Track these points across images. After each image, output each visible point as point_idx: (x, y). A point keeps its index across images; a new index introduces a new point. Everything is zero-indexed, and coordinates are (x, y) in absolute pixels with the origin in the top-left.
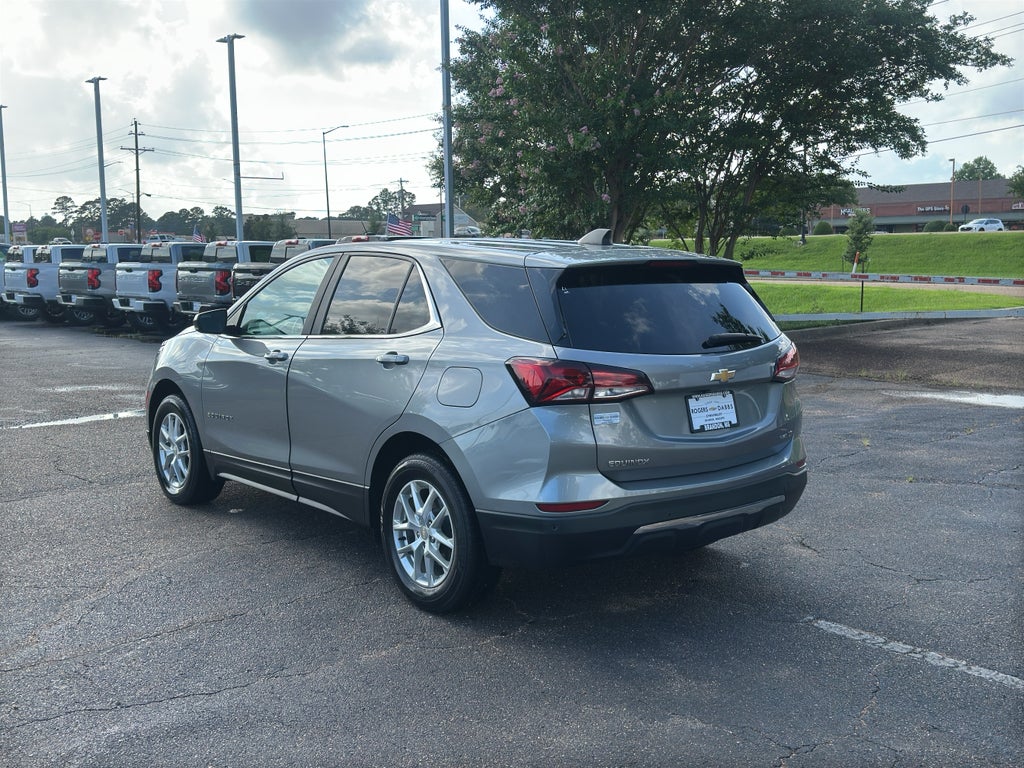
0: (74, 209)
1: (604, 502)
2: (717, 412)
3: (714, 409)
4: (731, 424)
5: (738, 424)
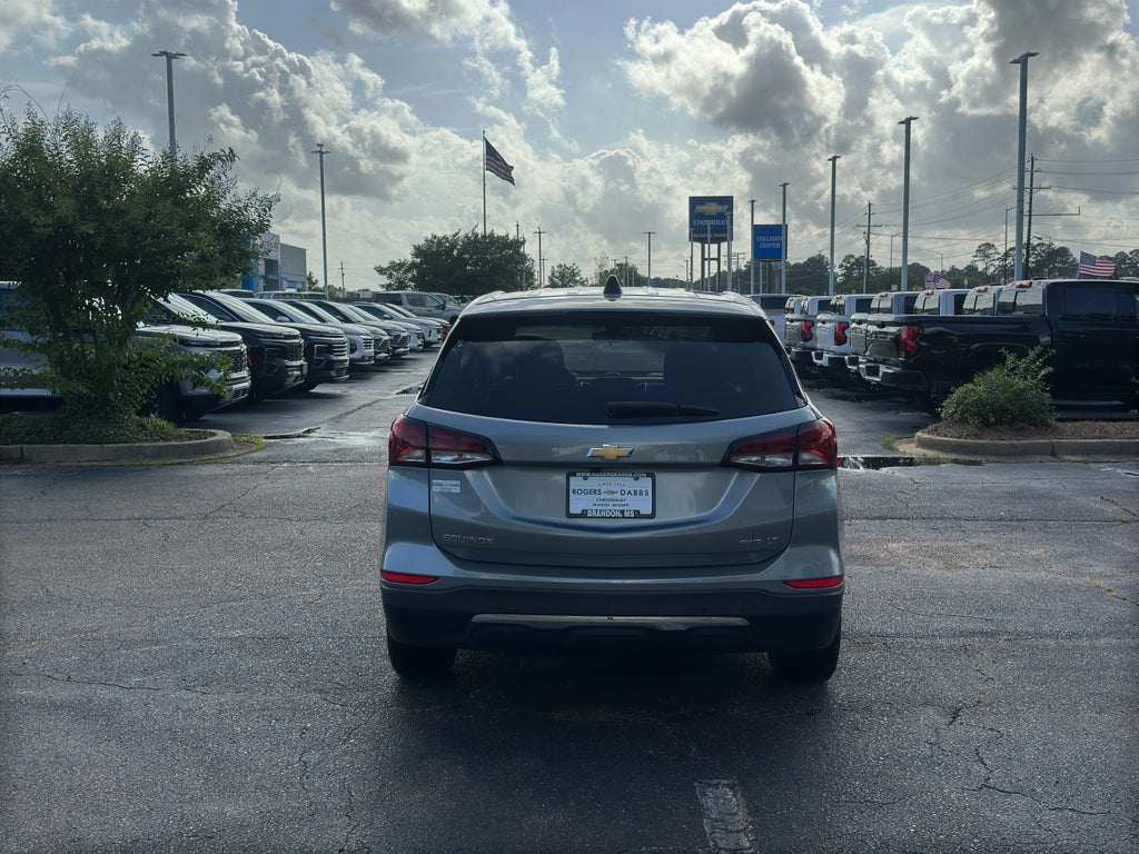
0: (997, 256)
1: (436, 578)
2: (618, 496)
3: (613, 493)
4: (638, 515)
5: (652, 516)
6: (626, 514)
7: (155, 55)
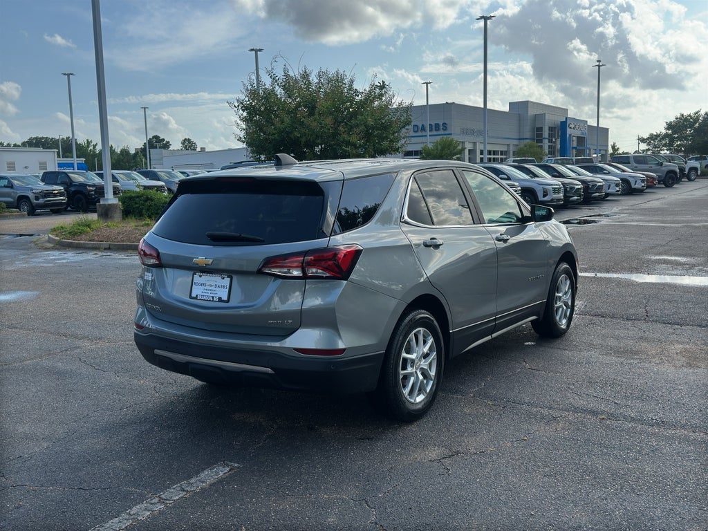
1: (143, 327)
2: (213, 288)
3: (211, 286)
4: (220, 300)
5: (228, 301)
6: (215, 299)
7: (478, 19)
